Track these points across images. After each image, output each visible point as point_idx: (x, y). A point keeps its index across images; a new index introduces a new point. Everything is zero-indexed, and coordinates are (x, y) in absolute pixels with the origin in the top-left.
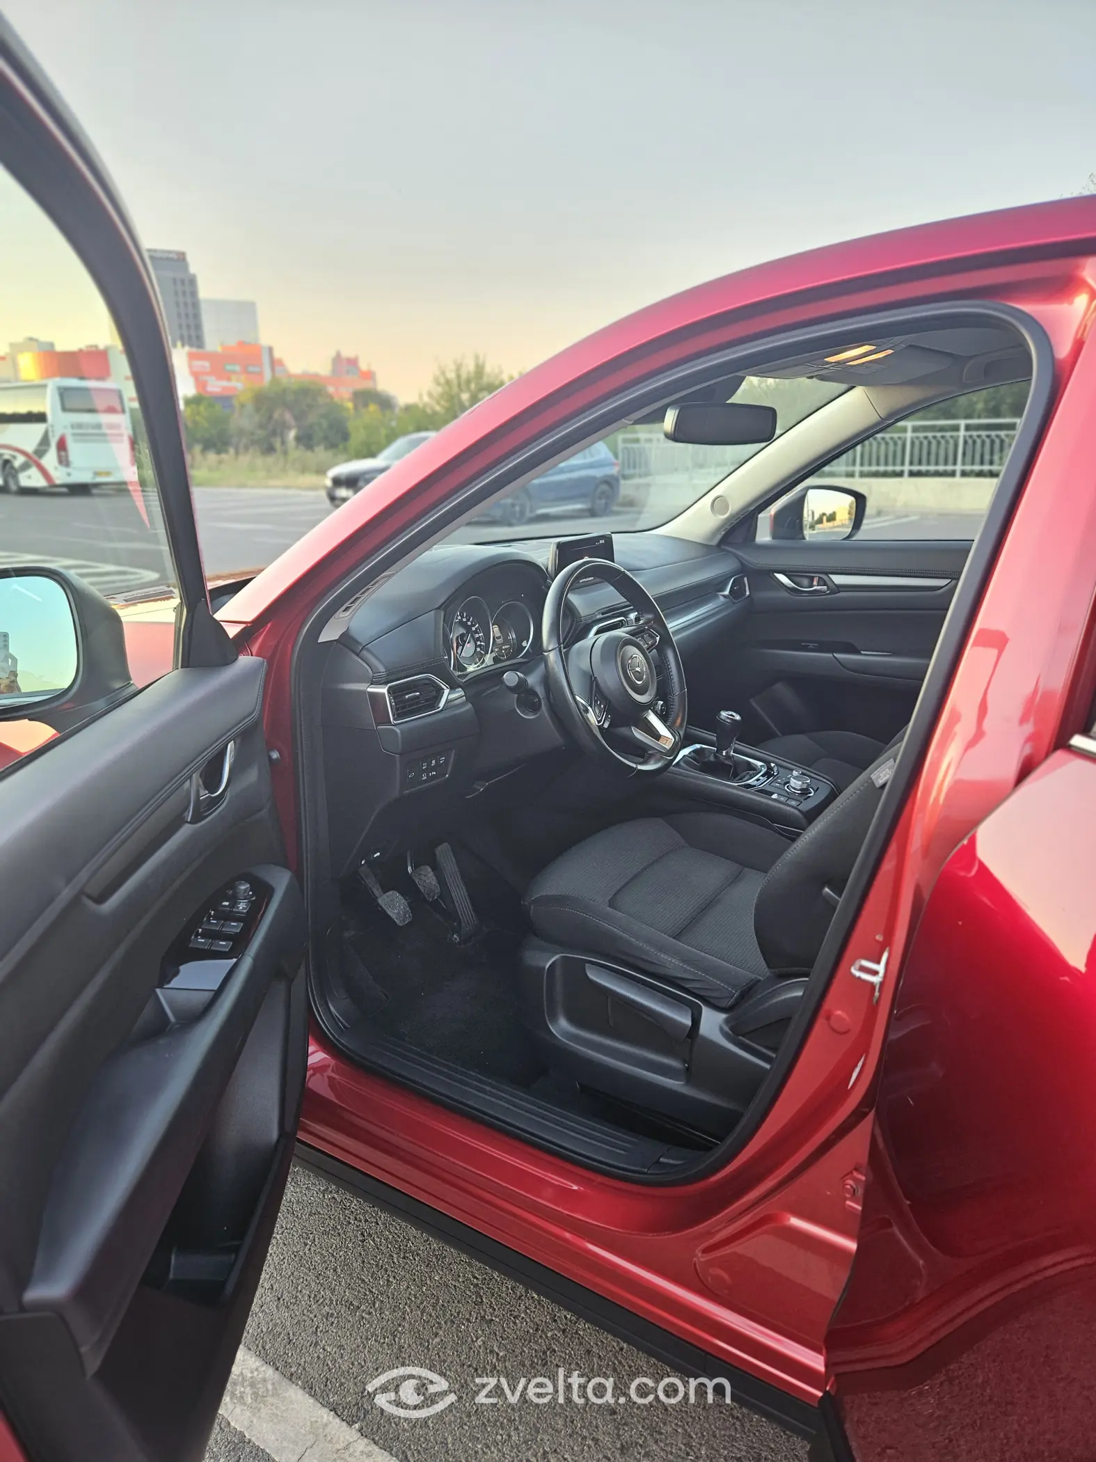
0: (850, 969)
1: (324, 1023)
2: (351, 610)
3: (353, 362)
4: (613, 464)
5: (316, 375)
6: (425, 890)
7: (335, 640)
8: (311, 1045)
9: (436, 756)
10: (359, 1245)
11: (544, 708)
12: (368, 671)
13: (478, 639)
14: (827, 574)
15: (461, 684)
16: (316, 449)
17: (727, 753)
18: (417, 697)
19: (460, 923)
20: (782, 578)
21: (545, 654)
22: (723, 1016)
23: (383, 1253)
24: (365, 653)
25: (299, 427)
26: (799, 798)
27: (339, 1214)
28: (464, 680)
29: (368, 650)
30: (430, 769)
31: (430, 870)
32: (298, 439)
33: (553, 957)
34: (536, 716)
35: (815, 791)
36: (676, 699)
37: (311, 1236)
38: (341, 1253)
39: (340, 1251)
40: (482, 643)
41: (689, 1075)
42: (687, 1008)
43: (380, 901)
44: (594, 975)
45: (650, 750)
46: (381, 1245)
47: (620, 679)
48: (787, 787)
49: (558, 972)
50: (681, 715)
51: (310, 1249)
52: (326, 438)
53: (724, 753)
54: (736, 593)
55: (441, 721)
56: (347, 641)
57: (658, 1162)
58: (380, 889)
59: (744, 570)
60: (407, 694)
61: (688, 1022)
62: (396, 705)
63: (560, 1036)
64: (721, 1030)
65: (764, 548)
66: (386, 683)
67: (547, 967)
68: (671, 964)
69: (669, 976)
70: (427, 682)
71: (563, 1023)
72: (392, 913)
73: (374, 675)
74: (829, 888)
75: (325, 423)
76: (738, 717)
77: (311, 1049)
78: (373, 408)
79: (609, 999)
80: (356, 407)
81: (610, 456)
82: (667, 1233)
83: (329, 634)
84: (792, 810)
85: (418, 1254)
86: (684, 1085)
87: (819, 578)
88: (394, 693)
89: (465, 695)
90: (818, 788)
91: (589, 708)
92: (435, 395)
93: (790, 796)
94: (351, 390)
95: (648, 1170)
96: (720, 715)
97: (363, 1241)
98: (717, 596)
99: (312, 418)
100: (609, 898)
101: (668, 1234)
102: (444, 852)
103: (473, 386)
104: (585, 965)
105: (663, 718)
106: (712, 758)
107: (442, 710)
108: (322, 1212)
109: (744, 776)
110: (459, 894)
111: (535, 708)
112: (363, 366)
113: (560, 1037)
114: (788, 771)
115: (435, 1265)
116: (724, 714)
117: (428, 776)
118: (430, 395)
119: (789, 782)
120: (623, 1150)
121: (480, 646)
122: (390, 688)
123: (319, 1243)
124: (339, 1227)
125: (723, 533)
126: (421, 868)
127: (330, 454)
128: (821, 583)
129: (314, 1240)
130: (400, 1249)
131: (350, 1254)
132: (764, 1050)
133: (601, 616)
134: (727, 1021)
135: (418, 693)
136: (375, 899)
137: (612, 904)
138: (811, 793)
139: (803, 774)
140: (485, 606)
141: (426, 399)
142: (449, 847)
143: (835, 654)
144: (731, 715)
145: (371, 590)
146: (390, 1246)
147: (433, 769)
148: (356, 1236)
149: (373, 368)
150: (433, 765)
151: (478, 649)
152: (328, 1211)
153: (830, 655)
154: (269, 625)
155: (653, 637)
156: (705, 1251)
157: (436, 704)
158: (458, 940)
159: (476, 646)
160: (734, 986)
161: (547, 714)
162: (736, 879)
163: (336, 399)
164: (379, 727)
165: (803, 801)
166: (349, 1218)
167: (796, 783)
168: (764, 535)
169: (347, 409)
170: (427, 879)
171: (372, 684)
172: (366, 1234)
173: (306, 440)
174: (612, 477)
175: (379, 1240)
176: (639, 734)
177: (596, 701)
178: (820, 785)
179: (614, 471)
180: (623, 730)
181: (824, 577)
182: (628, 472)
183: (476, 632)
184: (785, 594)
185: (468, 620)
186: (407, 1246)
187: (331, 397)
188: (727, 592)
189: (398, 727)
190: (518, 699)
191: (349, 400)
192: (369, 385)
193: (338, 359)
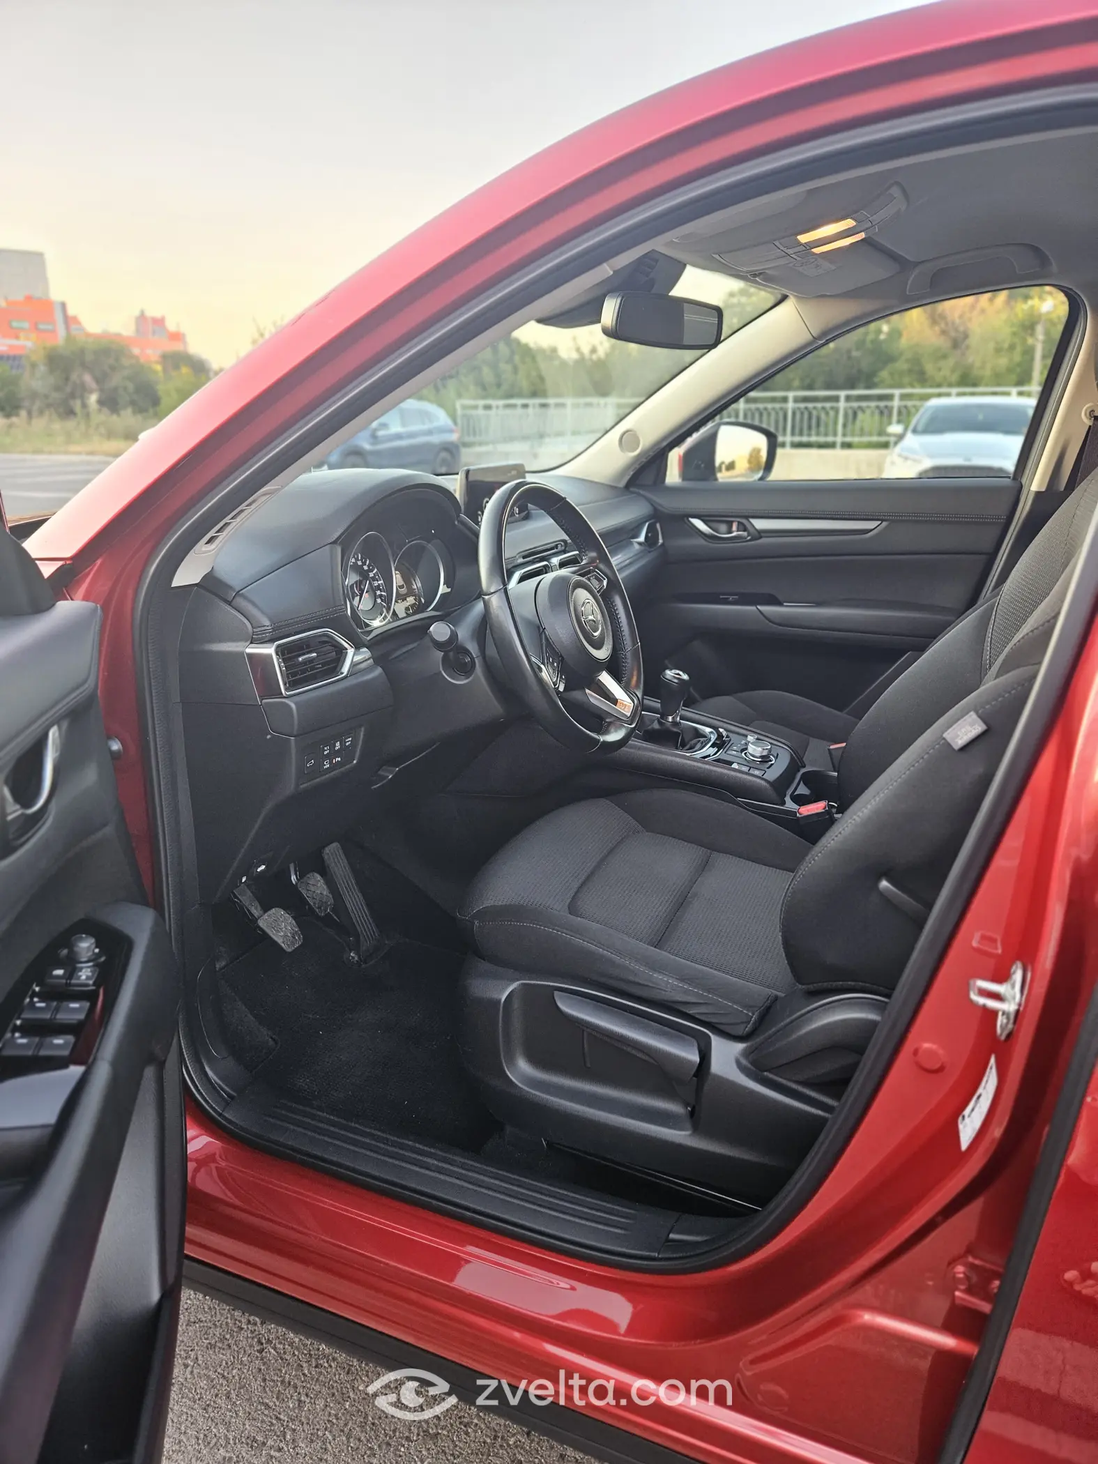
0: (968, 995)
1: (198, 1090)
2: (217, 541)
3: (159, 322)
4: (451, 431)
5: (118, 335)
6: (314, 903)
7: (196, 585)
8: (189, 1129)
9: (340, 737)
10: (257, 1357)
11: (479, 670)
12: (246, 626)
13: (378, 588)
14: (747, 517)
15: (366, 643)
16: (122, 413)
17: (673, 718)
18: (311, 660)
19: (357, 936)
20: (698, 524)
21: (486, 597)
22: (740, 1046)
23: (289, 1364)
24: (240, 602)
25: (101, 390)
26: (760, 767)
27: (227, 1318)
28: (368, 638)
29: (245, 598)
30: (334, 754)
31: (319, 877)
32: (101, 402)
33: (509, 985)
34: (471, 678)
35: (776, 758)
36: (629, 655)
37: (192, 1354)
38: (234, 1371)
39: (232, 1369)
40: (383, 593)
41: (695, 1119)
42: (693, 1040)
43: (261, 923)
44: (567, 1007)
45: (607, 718)
46: (285, 1353)
47: (574, 628)
48: (745, 754)
49: (516, 1004)
50: (635, 673)
51: (192, 1372)
52: (133, 403)
53: (670, 719)
54: (651, 541)
55: (346, 689)
56: (211, 585)
57: (668, 1240)
58: (259, 908)
59: (657, 516)
60: (300, 656)
61: (696, 1058)
62: (287, 670)
63: (520, 1082)
64: (738, 1063)
65: (674, 490)
66: (272, 641)
67: (503, 1000)
68: (668, 986)
69: (667, 1001)
70: (325, 639)
71: (523, 1065)
72: (278, 938)
73: (255, 630)
74: (889, 881)
75: (131, 386)
76: (685, 677)
77: (190, 1133)
78: (185, 370)
79: (585, 1033)
80: (165, 370)
81: (449, 422)
82: (698, 1341)
83: (187, 575)
84: (758, 781)
85: (334, 1359)
86: (690, 1135)
87: (739, 522)
88: (283, 655)
89: (372, 657)
90: (778, 755)
91: (542, 666)
93: (751, 764)
94: (160, 352)
95: (659, 1254)
96: (665, 674)
97: (261, 1351)
98: (631, 543)
99: (116, 380)
100: (567, 904)
101: (700, 1343)
102: (334, 853)
104: (553, 993)
105: (618, 677)
106: (656, 726)
107: (346, 677)
108: (204, 1319)
109: (696, 744)
110: (354, 902)
111: (467, 670)
112: (171, 327)
113: (520, 1085)
114: (741, 737)
115: (357, 1370)
116: (670, 674)
117: (331, 763)
119: (746, 749)
120: (621, 1228)
121: (381, 596)
122: (278, 646)
123: (203, 1361)
124: (228, 1336)
125: (632, 473)
126: (308, 876)
127: (139, 417)
128: (741, 527)
129: (197, 1358)
130: (311, 1355)
131: (245, 1371)
132: (794, 1086)
133: (521, 560)
134: (746, 1053)
135: (315, 654)
136: (254, 920)
137: (573, 909)
138: (771, 761)
139: (758, 739)
140: (386, 546)
142: (339, 846)
143: (759, 607)
144: (678, 674)
145: (245, 513)
146: (296, 1353)
147: (337, 754)
148: (251, 1346)
149: (183, 329)
150: (337, 748)
151: (379, 601)
152: (212, 1316)
153: (753, 608)
154: (99, 562)
155: (600, 581)
156: (753, 1362)
157: (338, 669)
158: (356, 959)
159: (375, 597)
160: (748, 1007)
161: (483, 680)
162: (703, 867)
163: (142, 361)
164: (264, 701)
165: (767, 770)
166: (240, 1321)
167: (755, 750)
168: (673, 476)
169: (155, 372)
170: (316, 888)
171: (251, 643)
172: (264, 1341)
173: (110, 402)
174: (452, 443)
175: (281, 1346)
176: (594, 699)
177: (548, 659)
178: (780, 751)
179: (454, 437)
180: (576, 695)
181: (744, 521)
182: (467, 439)
183: (374, 579)
184: (701, 542)
185: (364, 564)
186: (318, 1349)
187: (137, 358)
188: (642, 538)
189: (292, 700)
190: (445, 659)
191: (157, 362)
192: (177, 347)
193: (142, 319)
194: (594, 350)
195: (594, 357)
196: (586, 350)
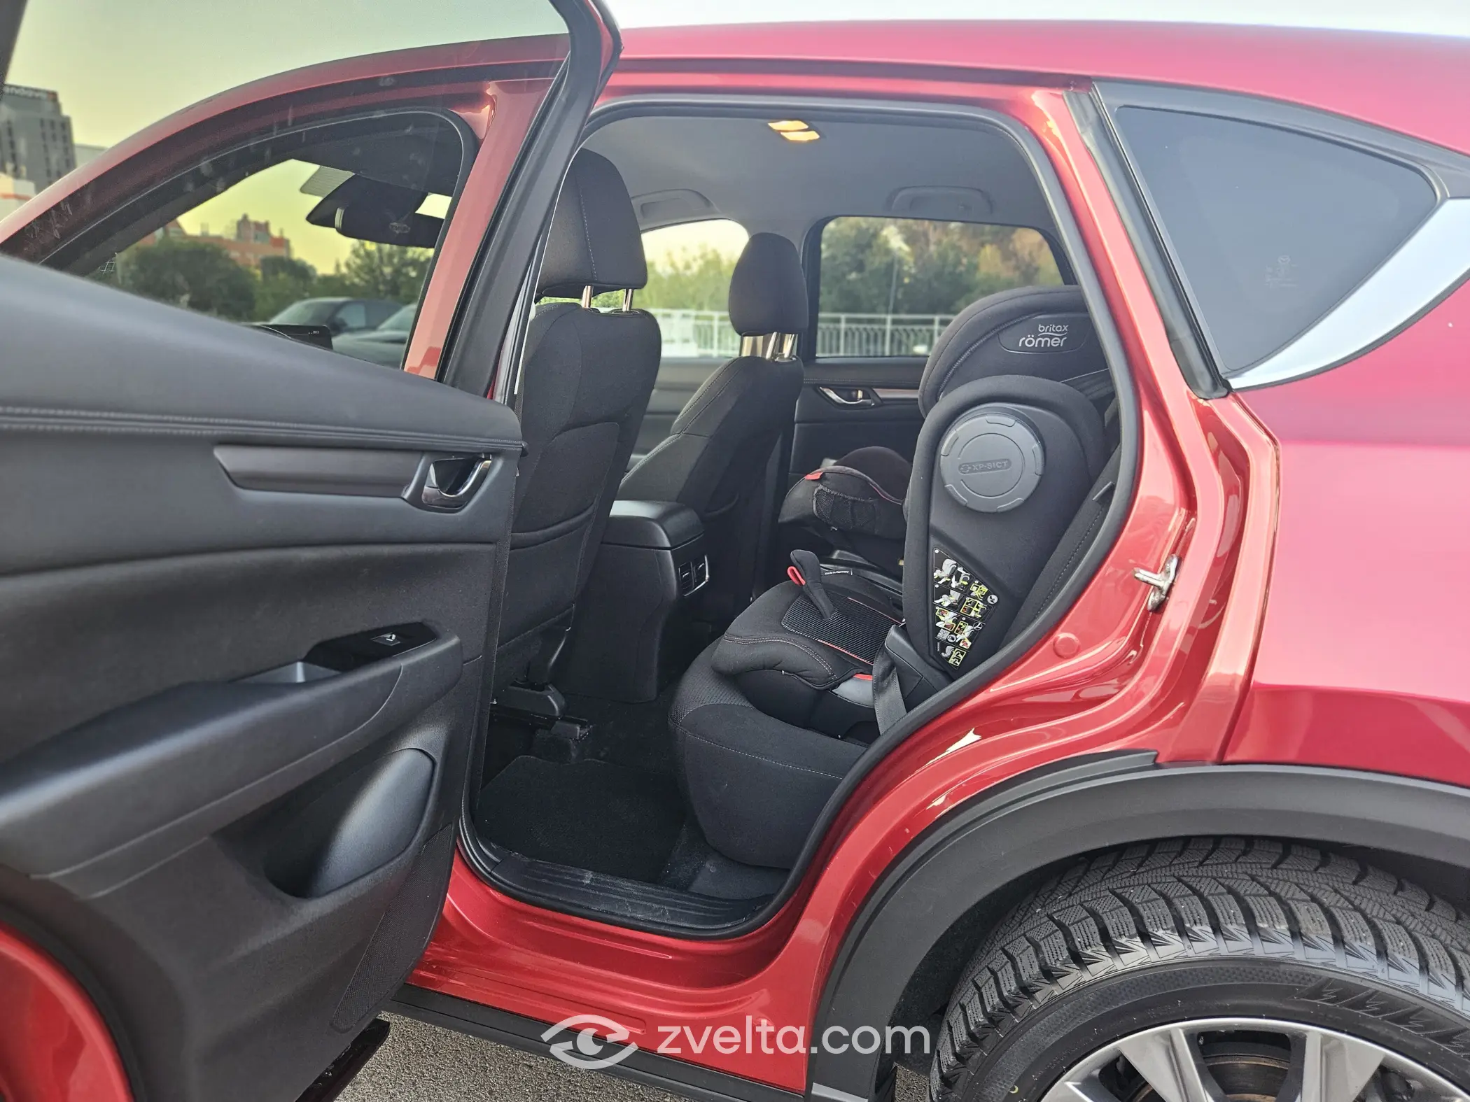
3: (263, 228)
5: (219, 239)
25: (194, 293)
32: (192, 304)
75: (225, 289)
78: (284, 276)
80: (264, 275)
92: (354, 266)
94: (260, 256)
99: (210, 282)
103: (396, 260)
112: (275, 232)
118: (348, 265)
141: (344, 270)
149: (287, 235)
163: (240, 265)
169: (254, 276)
173: (202, 303)
187: (234, 261)
191: (257, 267)
192: (281, 252)
193: (244, 223)
194: (688, 267)
195: (689, 273)
196: (680, 265)
